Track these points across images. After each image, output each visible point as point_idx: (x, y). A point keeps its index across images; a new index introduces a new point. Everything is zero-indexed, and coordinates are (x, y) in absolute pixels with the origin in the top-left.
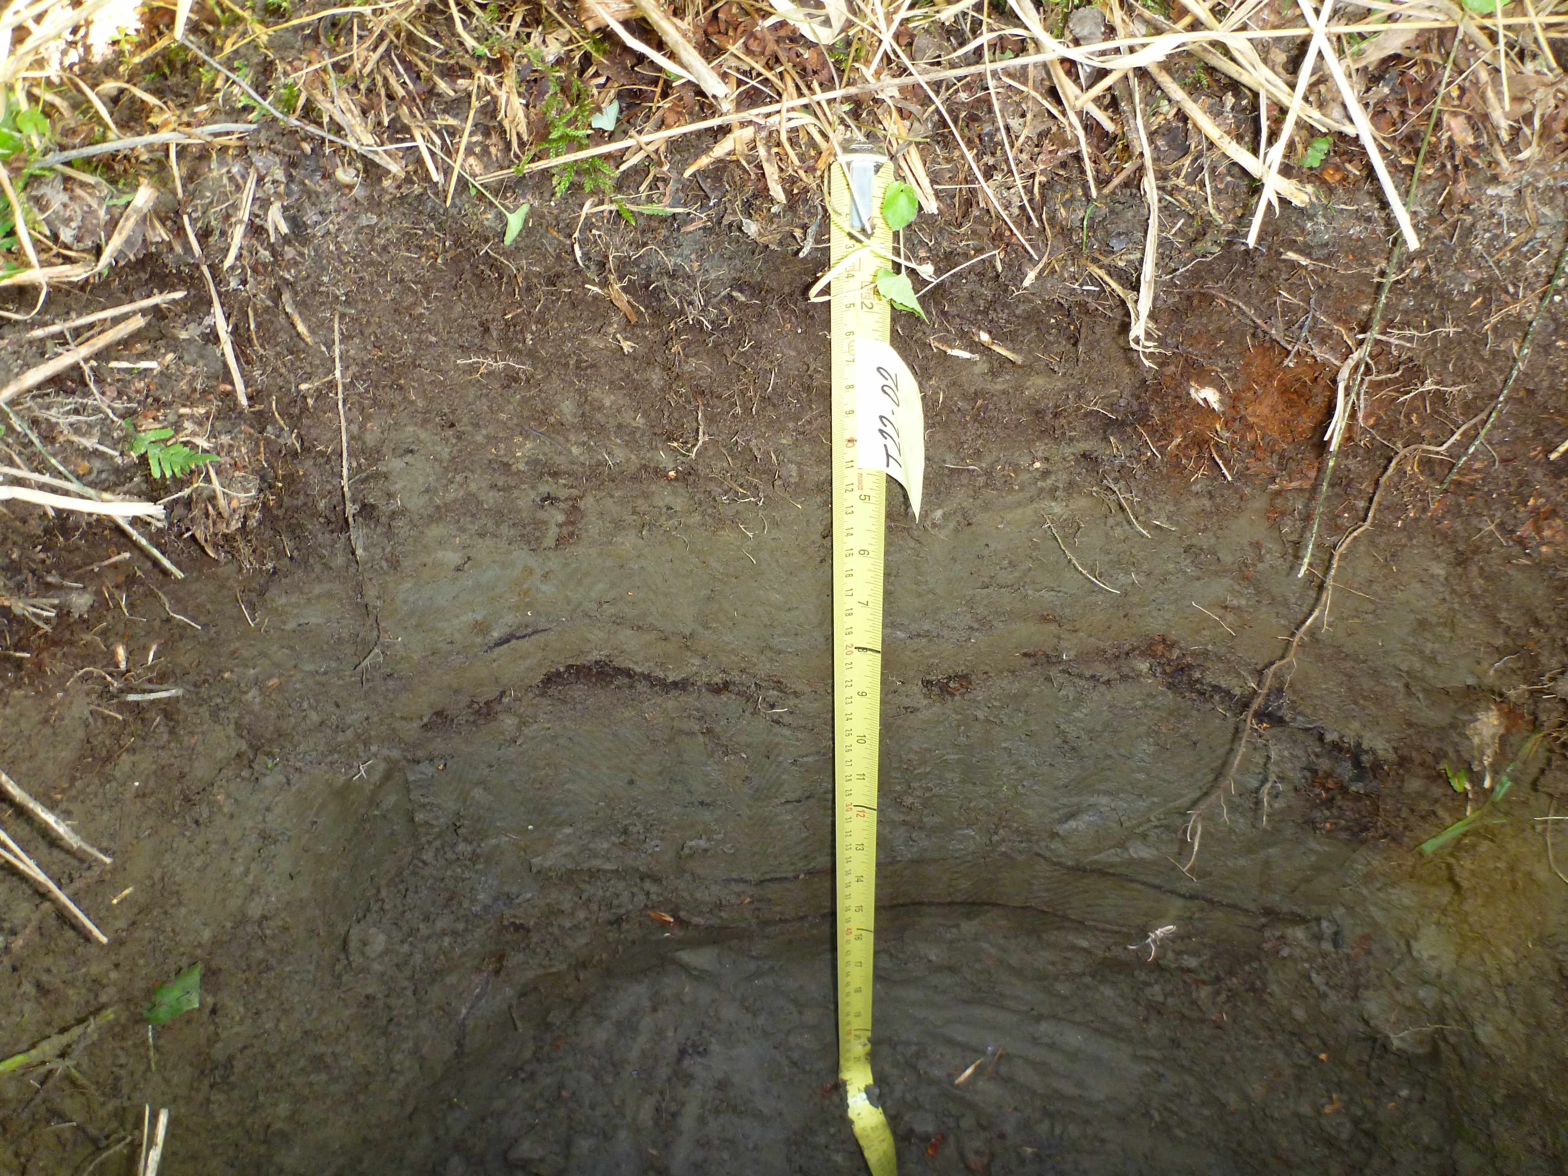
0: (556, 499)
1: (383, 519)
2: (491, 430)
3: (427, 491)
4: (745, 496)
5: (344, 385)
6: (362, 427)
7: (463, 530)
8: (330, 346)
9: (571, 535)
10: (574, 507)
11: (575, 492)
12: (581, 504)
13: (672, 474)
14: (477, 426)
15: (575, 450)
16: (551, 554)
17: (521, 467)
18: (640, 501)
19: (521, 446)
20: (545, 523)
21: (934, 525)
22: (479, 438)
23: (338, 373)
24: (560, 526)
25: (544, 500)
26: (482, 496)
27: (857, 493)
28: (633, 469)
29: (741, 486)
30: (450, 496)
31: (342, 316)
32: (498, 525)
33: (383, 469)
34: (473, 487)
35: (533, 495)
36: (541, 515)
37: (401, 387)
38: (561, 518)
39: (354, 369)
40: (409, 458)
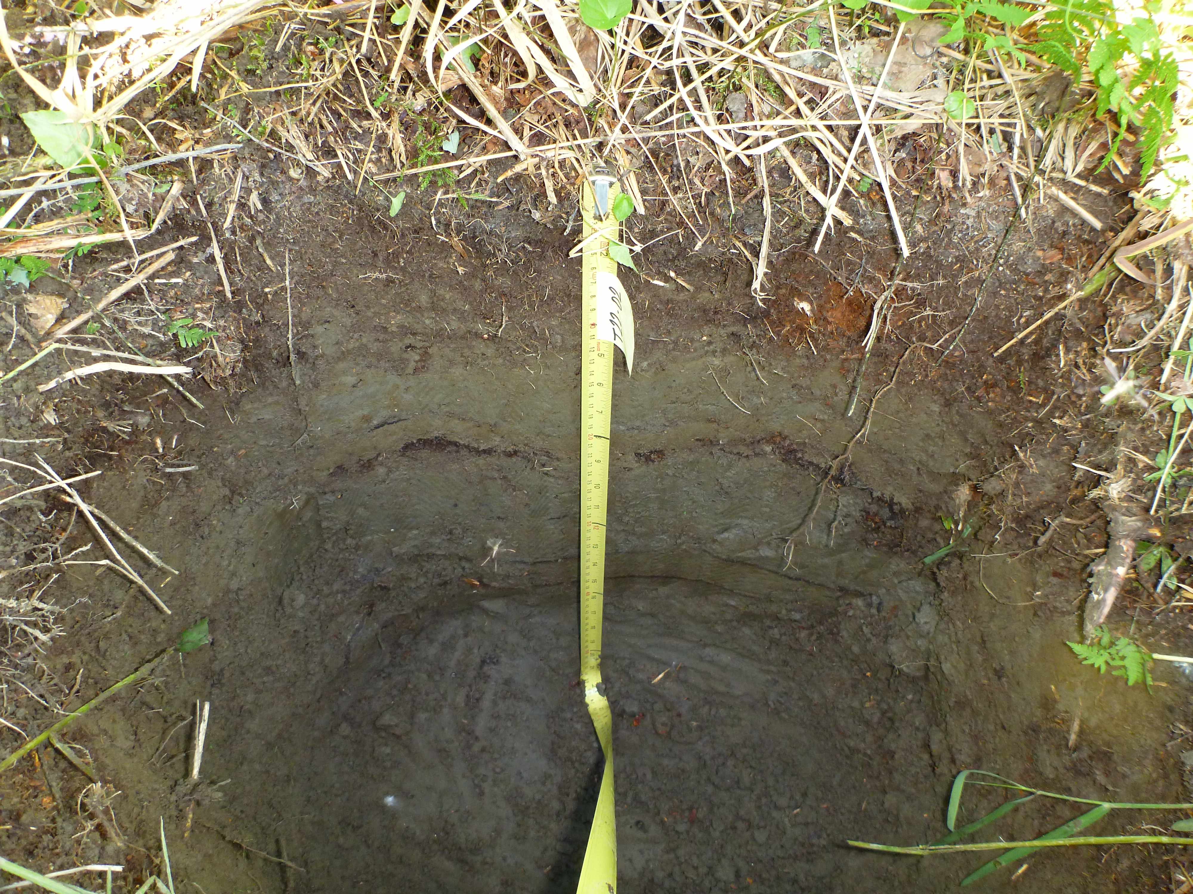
0: (415, 347)
1: (311, 360)
2: (376, 309)
3: (337, 343)
4: (529, 353)
5: (291, 289)
6: (300, 310)
7: (358, 364)
8: (283, 265)
9: (423, 367)
10: (426, 353)
11: (427, 344)
12: (430, 351)
13: (486, 336)
14: (368, 307)
15: (427, 322)
16: (411, 377)
17: (394, 329)
18: (466, 350)
19: (394, 318)
20: (407, 360)
21: (642, 370)
22: (369, 314)
23: (287, 283)
24: (417, 362)
25: (407, 347)
26: (370, 346)
27: (596, 352)
28: (462, 333)
29: (527, 346)
30: (351, 346)
31: (290, 250)
32: (379, 361)
33: (311, 332)
34: (364, 340)
35: (400, 344)
36: (405, 356)
37: (323, 287)
38: (417, 358)
39: (296, 278)
40: (326, 325)
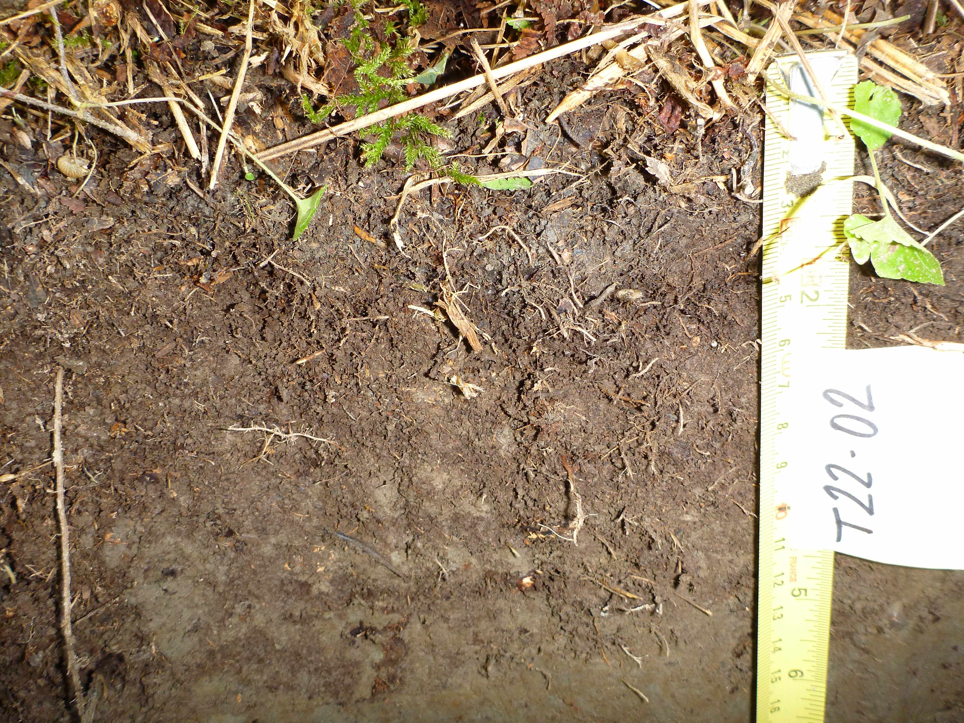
0: (373, 630)
1: (132, 675)
2: (283, 537)
3: (196, 629)
7: (247, 682)
9: (392, 679)
10: (397, 640)
11: (396, 618)
12: (405, 635)
13: (527, 581)
14: (263, 531)
15: (396, 558)
16: (366, 708)
17: (325, 587)
18: (483, 625)
19: (322, 558)
20: (357, 664)
22: (267, 550)
23: (57, 457)
24: (377, 667)
25: (354, 633)
26: (273, 632)
27: (789, 586)
28: (474, 578)
29: (628, 589)
30: (229, 635)
32: (293, 671)
34: (259, 620)
35: (340, 626)
36: (353, 654)
38: (378, 656)
39: (85, 453)
40: (170, 584)
